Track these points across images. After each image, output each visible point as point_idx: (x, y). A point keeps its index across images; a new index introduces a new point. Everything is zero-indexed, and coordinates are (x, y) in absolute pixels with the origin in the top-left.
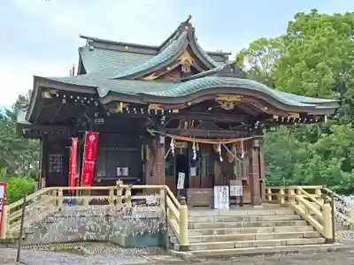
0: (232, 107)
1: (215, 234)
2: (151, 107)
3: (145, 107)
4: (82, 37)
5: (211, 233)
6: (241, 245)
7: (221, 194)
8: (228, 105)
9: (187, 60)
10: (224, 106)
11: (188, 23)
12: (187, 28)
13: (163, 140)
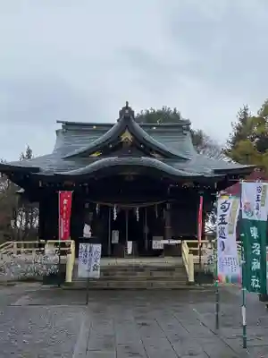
9: (127, 138)
11: (127, 108)
12: (127, 111)
13: (87, 206)
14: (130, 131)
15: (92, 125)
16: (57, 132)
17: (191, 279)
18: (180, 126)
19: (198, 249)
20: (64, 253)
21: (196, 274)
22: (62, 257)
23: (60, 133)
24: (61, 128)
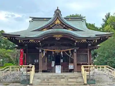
0: (59, 39)
1: (46, 81)
2: (30, 41)
3: (29, 41)
4: (30, 17)
5: (44, 80)
6: (51, 84)
7: (58, 68)
8: (58, 38)
9: (58, 23)
10: (57, 39)
11: (58, 10)
12: (58, 11)
13: (40, 51)
14: (59, 20)
15: (44, 18)
16: (30, 21)
17: (86, 82)
18: (81, 18)
19: (88, 69)
20: (29, 71)
21: (87, 80)
22: (28, 73)
23: (31, 22)
24: (31, 20)
